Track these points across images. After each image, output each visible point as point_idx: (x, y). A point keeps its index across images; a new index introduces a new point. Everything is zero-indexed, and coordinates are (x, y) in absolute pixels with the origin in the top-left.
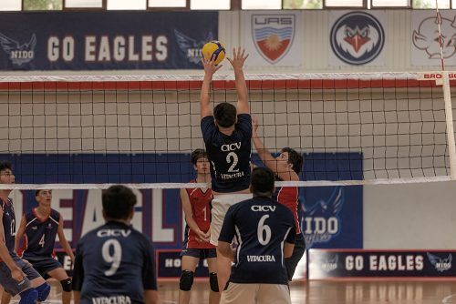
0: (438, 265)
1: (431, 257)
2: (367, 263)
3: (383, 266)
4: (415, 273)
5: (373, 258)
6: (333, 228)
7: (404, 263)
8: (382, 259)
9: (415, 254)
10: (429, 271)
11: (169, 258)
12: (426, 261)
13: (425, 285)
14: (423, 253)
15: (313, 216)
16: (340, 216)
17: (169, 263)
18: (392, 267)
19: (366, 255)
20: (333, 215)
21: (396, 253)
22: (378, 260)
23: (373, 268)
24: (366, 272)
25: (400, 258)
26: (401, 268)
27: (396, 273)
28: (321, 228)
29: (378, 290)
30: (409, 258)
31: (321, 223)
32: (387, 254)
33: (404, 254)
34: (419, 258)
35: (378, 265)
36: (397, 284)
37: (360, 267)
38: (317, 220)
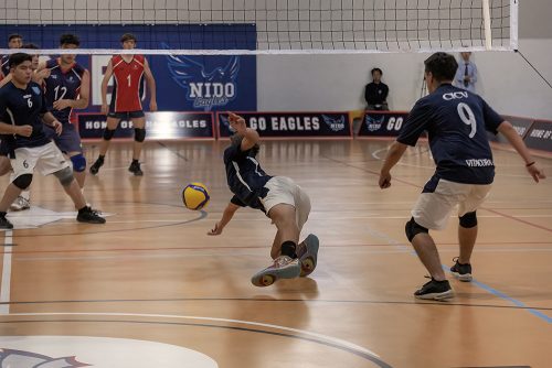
0: (333, 126)
1: (326, 118)
2: (269, 124)
3: (283, 126)
4: (312, 133)
5: (274, 119)
6: (230, 93)
7: (302, 124)
8: (283, 120)
9: (311, 115)
10: (325, 130)
11: (89, 120)
12: (321, 122)
13: (320, 142)
14: (318, 115)
15: (212, 82)
16: (236, 82)
17: (89, 125)
18: (292, 127)
19: (268, 116)
20: (229, 81)
21: (294, 115)
22: (279, 121)
23: (275, 128)
24: (269, 132)
25: (298, 119)
26: (300, 128)
27: (296, 133)
28: (219, 93)
29: (279, 148)
30: (306, 119)
31: (219, 87)
32: (287, 115)
33: (302, 115)
34: (315, 119)
35: (279, 126)
36: (296, 143)
37: (263, 127)
38: (215, 85)
